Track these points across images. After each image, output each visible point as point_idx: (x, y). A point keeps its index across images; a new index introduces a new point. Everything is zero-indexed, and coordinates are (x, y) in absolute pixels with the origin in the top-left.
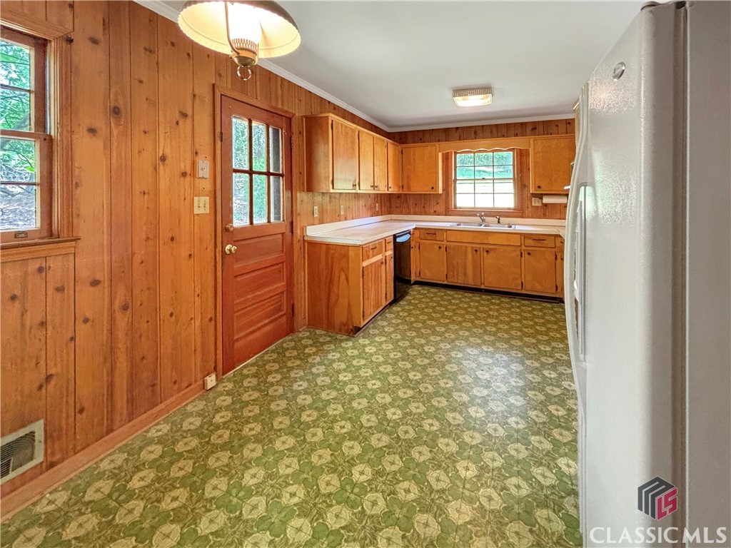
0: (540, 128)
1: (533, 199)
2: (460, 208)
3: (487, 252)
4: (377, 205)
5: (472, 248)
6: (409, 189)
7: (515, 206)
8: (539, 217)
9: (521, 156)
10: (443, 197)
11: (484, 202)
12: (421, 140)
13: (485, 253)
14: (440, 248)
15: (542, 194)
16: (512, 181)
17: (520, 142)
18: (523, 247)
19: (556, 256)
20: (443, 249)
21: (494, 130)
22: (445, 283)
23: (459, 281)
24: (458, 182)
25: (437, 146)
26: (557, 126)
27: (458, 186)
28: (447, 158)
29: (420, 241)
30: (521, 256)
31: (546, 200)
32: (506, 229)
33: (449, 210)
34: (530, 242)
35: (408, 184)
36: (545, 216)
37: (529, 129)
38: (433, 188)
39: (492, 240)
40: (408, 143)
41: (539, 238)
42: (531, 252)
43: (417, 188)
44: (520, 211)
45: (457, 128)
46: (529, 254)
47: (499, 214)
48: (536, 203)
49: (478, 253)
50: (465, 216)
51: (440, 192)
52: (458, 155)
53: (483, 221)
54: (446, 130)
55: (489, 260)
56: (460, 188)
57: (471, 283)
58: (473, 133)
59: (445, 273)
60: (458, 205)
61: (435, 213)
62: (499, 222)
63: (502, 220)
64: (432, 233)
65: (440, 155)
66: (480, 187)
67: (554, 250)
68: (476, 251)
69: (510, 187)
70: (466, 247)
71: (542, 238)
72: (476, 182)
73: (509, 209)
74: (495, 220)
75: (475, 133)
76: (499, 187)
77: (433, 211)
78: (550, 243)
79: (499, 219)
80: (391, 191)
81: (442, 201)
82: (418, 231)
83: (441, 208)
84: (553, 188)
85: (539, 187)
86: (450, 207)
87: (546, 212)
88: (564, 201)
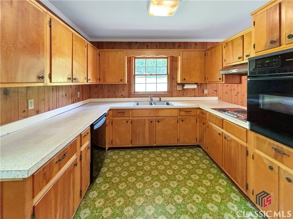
0: (182, 46)
1: (178, 86)
2: (137, 92)
3: (158, 122)
4: (79, 93)
5: (149, 120)
6: (104, 80)
7: (168, 90)
8: (181, 96)
9: (173, 61)
10: (127, 86)
11: (151, 89)
14: (127, 122)
15: (185, 83)
18: (179, 117)
19: (197, 120)
20: (129, 123)
21: (158, 45)
24: (136, 76)
25: (125, 52)
26: (191, 45)
27: (136, 79)
28: (130, 61)
29: (112, 118)
30: (178, 122)
31: (186, 87)
32: (166, 106)
33: (130, 94)
34: (183, 113)
35: (104, 77)
36: (183, 95)
37: (177, 45)
38: (121, 80)
39: (161, 114)
40: (104, 49)
41: (187, 111)
42: (183, 119)
43: (110, 80)
44: (170, 93)
45: (136, 42)
46: (182, 121)
47: (160, 95)
49: (153, 123)
50: (140, 97)
51: (126, 83)
52: (136, 60)
53: (152, 100)
54: (129, 43)
55: (159, 127)
56: (138, 80)
58: (146, 46)
59: (131, 139)
61: (122, 96)
62: (160, 100)
64: (121, 112)
65: (126, 57)
67: (195, 117)
68: (151, 122)
69: (165, 79)
70: (145, 120)
71: (190, 110)
72: (147, 76)
73: (165, 92)
74: (158, 99)
77: (120, 95)
78: (193, 113)
79: (160, 98)
80: (90, 83)
81: (126, 89)
82: (111, 111)
83: (125, 93)
84: (192, 80)
85: (184, 79)
86: (131, 92)
87: (184, 93)
88: (195, 86)
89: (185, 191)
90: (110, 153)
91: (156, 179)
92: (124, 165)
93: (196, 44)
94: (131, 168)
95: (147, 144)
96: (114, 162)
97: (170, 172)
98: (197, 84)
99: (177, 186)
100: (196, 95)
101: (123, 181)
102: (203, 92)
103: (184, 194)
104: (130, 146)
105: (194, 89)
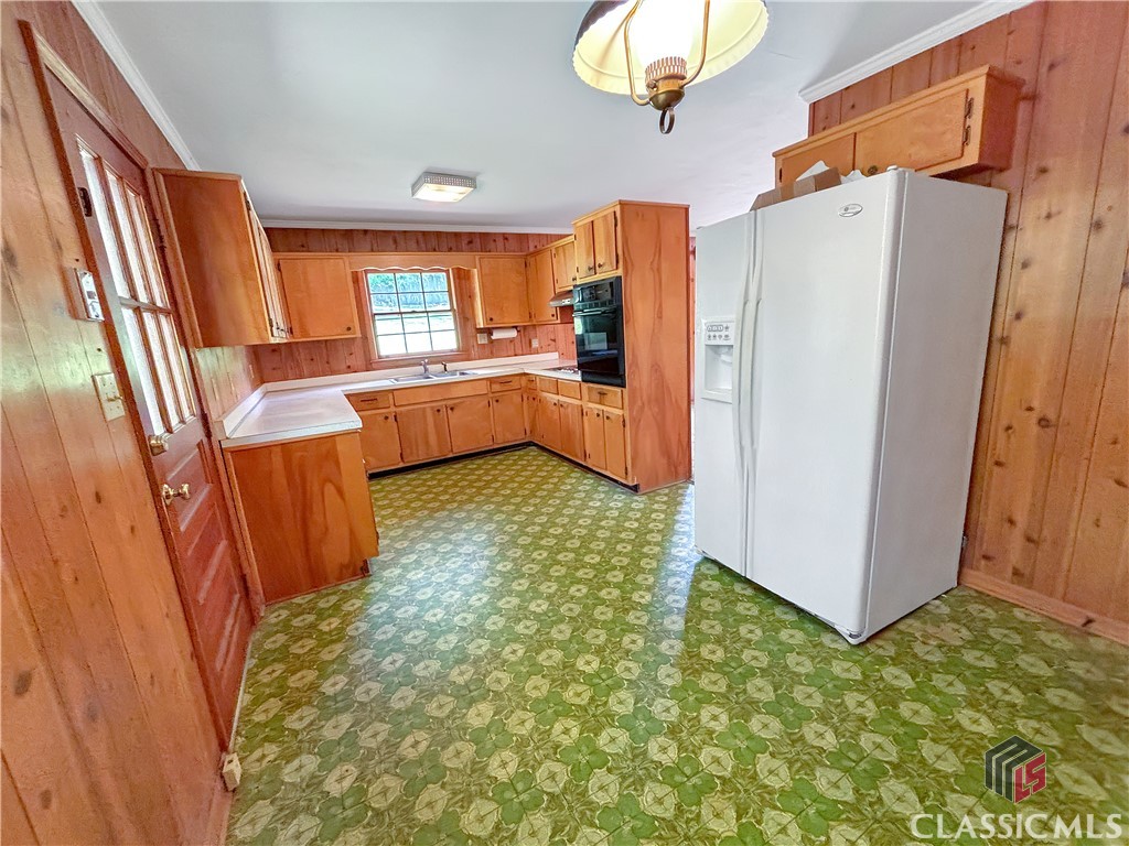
1: (479, 334)
2: (387, 357)
3: (452, 409)
5: (432, 408)
6: (305, 333)
7: (458, 346)
10: (363, 341)
11: (418, 345)
13: (449, 411)
15: (493, 328)
16: (451, 313)
17: (460, 259)
18: (491, 395)
20: (392, 419)
21: (421, 239)
22: (401, 465)
23: (422, 458)
24: (376, 317)
26: (494, 240)
27: (377, 323)
28: (357, 279)
30: (490, 406)
31: (496, 335)
32: (460, 377)
33: (370, 363)
34: (496, 387)
36: (492, 355)
37: (464, 242)
38: (349, 329)
39: (457, 392)
41: (504, 381)
42: (498, 399)
43: (319, 332)
44: (464, 354)
45: (366, 232)
46: (498, 402)
47: (443, 359)
48: (482, 339)
49: (441, 414)
50: (397, 367)
52: (369, 275)
53: (426, 370)
54: (348, 234)
55: (454, 417)
56: (382, 326)
57: (436, 455)
60: (383, 353)
61: (350, 369)
62: (446, 370)
63: (450, 366)
64: (369, 399)
66: (414, 324)
68: (438, 411)
69: (448, 322)
71: (507, 379)
72: (404, 316)
73: (452, 351)
74: (440, 367)
75: (395, 242)
76: (436, 323)
77: (344, 367)
78: (515, 384)
79: (445, 366)
81: (358, 349)
83: (357, 360)
84: (506, 320)
85: (491, 319)
86: (372, 357)
87: (494, 350)
88: (513, 334)
93: (506, 238)
98: (516, 327)
100: (517, 353)
102: (530, 346)
105: (512, 340)
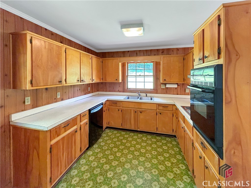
0: (166, 52)
1: (161, 85)
2: (130, 89)
3: (141, 112)
4: (89, 88)
5: (134, 110)
6: (106, 80)
7: (154, 88)
8: (164, 94)
9: (157, 65)
10: (122, 83)
11: (140, 86)
12: (112, 57)
13: (140, 113)
14: (119, 110)
15: (166, 83)
16: (152, 76)
17: (156, 58)
18: (158, 110)
19: (173, 114)
20: (120, 111)
21: (145, 52)
24: (129, 76)
25: (119, 59)
26: (173, 51)
27: (129, 78)
28: (123, 65)
29: (109, 106)
30: (157, 115)
31: (168, 86)
32: (150, 101)
33: (125, 90)
34: (161, 108)
35: (105, 77)
36: (166, 93)
37: (161, 52)
38: (116, 80)
39: (143, 107)
40: (106, 58)
41: (165, 106)
42: (161, 113)
43: (109, 80)
44: (156, 91)
45: (128, 51)
46: (160, 114)
47: (146, 92)
48: (163, 87)
49: (137, 113)
50: (132, 92)
51: (120, 81)
52: (129, 64)
53: (140, 95)
54: (124, 53)
55: (142, 116)
58: (135, 54)
59: (121, 123)
60: (129, 87)
61: (119, 91)
62: (146, 96)
63: (148, 95)
64: (115, 103)
65: (120, 64)
66: (139, 79)
67: (172, 112)
68: (136, 112)
69: (151, 79)
70: (131, 110)
71: (167, 106)
72: (137, 77)
73: (151, 89)
74: (144, 94)
75: (137, 54)
76: (147, 79)
77: (117, 90)
78: (170, 108)
79: (146, 94)
80: (94, 82)
81: (121, 85)
82: (108, 102)
83: (121, 89)
84: (172, 81)
85: (165, 80)
86: (125, 88)
87: (167, 91)
88: (176, 86)
89: (148, 165)
90: (108, 131)
91: (131, 153)
92: (114, 140)
93: (178, 50)
94: (117, 143)
95: (133, 128)
96: (108, 137)
97: (143, 151)
98: (177, 84)
99: (144, 160)
100: (178, 94)
101: (109, 150)
102: (185, 91)
103: (147, 167)
104: (121, 128)
105: (176, 88)
